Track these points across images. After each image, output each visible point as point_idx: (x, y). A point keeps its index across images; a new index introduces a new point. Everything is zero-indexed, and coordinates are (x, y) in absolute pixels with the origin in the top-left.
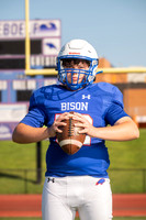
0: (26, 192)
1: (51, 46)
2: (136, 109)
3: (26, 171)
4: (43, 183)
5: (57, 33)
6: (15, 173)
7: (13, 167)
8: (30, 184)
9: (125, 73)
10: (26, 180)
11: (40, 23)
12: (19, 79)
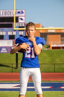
0: (12, 72)
1: (22, 19)
2: (51, 42)
3: (12, 64)
4: (18, 69)
5: (24, 15)
6: (8, 65)
7: (7, 63)
8: (14, 69)
9: (48, 29)
10: (12, 67)
11: (18, 11)
12: (10, 31)
